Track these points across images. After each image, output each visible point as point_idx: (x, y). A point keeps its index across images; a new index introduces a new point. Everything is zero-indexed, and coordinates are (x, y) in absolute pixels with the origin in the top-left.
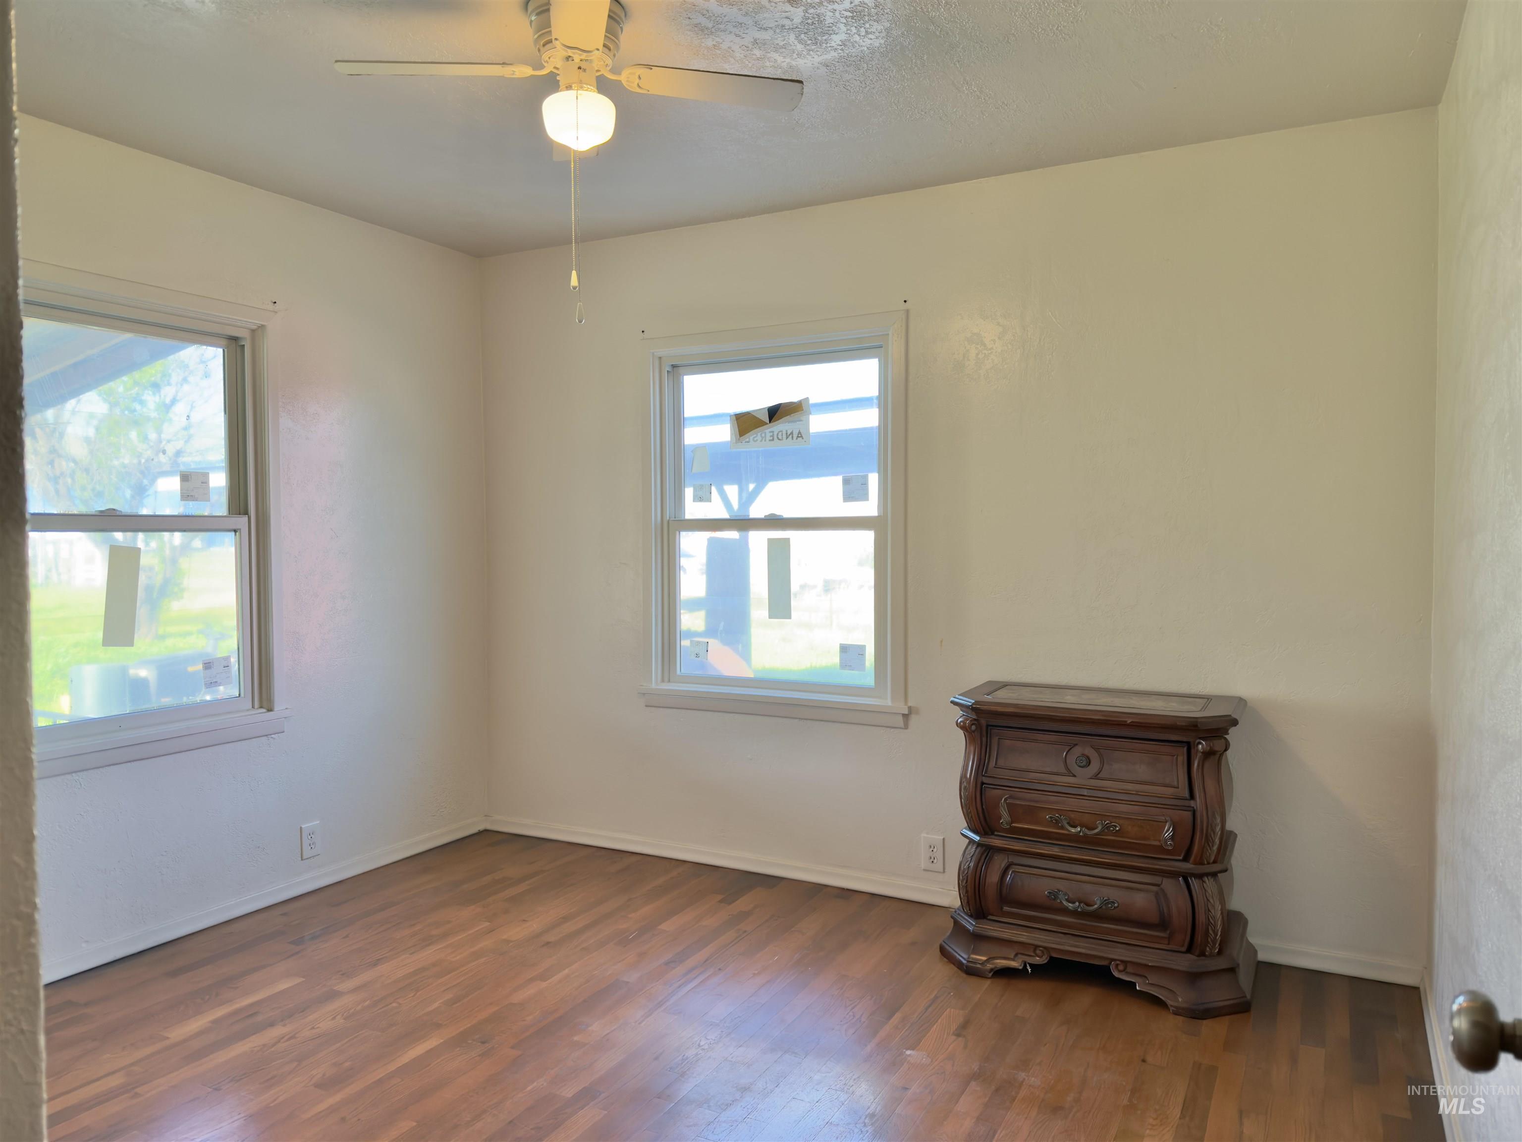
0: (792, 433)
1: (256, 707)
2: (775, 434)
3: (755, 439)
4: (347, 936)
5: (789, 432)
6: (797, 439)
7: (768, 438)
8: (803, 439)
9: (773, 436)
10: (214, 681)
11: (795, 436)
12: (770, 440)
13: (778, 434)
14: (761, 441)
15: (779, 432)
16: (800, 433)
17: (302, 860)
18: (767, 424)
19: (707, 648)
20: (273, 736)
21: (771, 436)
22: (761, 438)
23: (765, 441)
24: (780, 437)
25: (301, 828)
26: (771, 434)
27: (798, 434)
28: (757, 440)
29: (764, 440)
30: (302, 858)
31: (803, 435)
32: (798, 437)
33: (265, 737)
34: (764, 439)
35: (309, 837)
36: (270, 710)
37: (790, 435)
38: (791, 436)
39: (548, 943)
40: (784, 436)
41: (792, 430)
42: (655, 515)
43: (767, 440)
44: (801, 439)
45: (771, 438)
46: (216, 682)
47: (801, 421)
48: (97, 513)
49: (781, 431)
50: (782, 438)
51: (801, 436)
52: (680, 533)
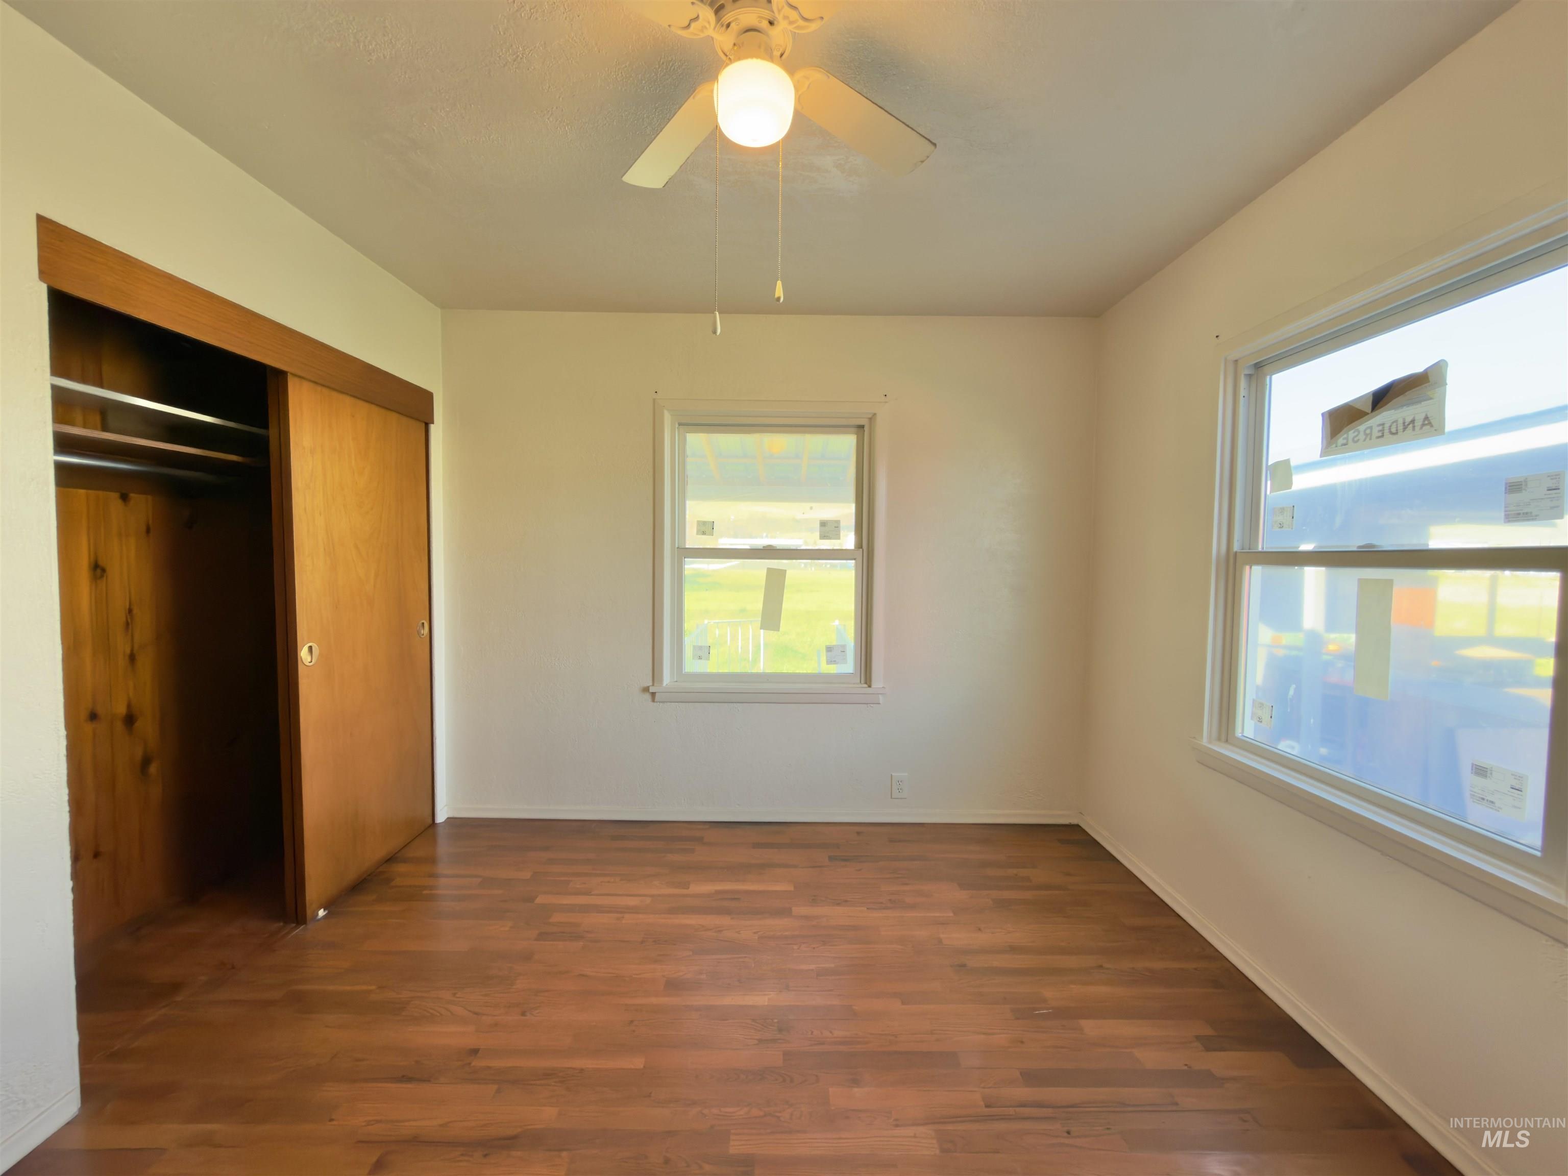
0: (1413, 421)
1: (862, 682)
2: (1387, 426)
3: (1356, 439)
4: (860, 870)
5: (1408, 420)
6: (1421, 428)
7: (1376, 433)
8: (1432, 426)
9: (1382, 431)
10: (834, 660)
11: (1418, 424)
12: (1378, 437)
13: (1390, 426)
14: (1365, 440)
15: (1393, 422)
16: (1426, 418)
17: (891, 798)
18: (1368, 414)
19: (1272, 714)
20: (872, 705)
21: (1379, 431)
22: (1364, 437)
23: (1370, 439)
24: (1394, 430)
25: (891, 775)
26: (1380, 428)
27: (1424, 421)
28: (1359, 440)
29: (1368, 439)
30: (891, 796)
31: (1432, 421)
32: (1423, 425)
33: (866, 705)
34: (1369, 437)
35: (898, 784)
36: (870, 686)
37: (1409, 424)
38: (1411, 425)
39: (964, 966)
40: (1401, 427)
41: (1413, 416)
42: (1217, 547)
43: (1374, 436)
44: (1428, 427)
45: (1380, 434)
46: (835, 661)
47: (1431, 399)
48: (762, 548)
49: (1396, 421)
50: (1397, 430)
51: (1430, 424)
52: (1251, 568)
